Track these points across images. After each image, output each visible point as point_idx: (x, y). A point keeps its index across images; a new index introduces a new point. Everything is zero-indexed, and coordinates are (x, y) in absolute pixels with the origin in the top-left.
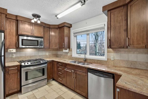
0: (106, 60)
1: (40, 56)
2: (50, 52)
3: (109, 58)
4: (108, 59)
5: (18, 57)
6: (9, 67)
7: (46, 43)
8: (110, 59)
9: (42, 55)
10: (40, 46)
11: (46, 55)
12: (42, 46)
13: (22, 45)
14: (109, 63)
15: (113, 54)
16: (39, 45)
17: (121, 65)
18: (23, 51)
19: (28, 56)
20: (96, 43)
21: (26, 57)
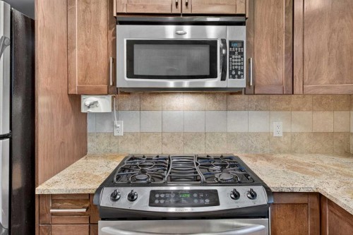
1: (232, 137)
2: (296, 114)
5: (133, 134)
6: (55, 199)
7: (264, 60)
9: (245, 136)
10: (223, 78)
11: (269, 136)
12: (236, 74)
13: (131, 74)
16: (219, 74)
18: (153, 109)
19: (173, 134)
21: (165, 140)
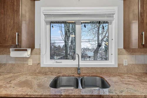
0: (117, 66)
3: (121, 63)
4: (119, 65)
8: (123, 65)
14: (120, 71)
15: (126, 56)
17: (136, 71)
20: (67, 41)
